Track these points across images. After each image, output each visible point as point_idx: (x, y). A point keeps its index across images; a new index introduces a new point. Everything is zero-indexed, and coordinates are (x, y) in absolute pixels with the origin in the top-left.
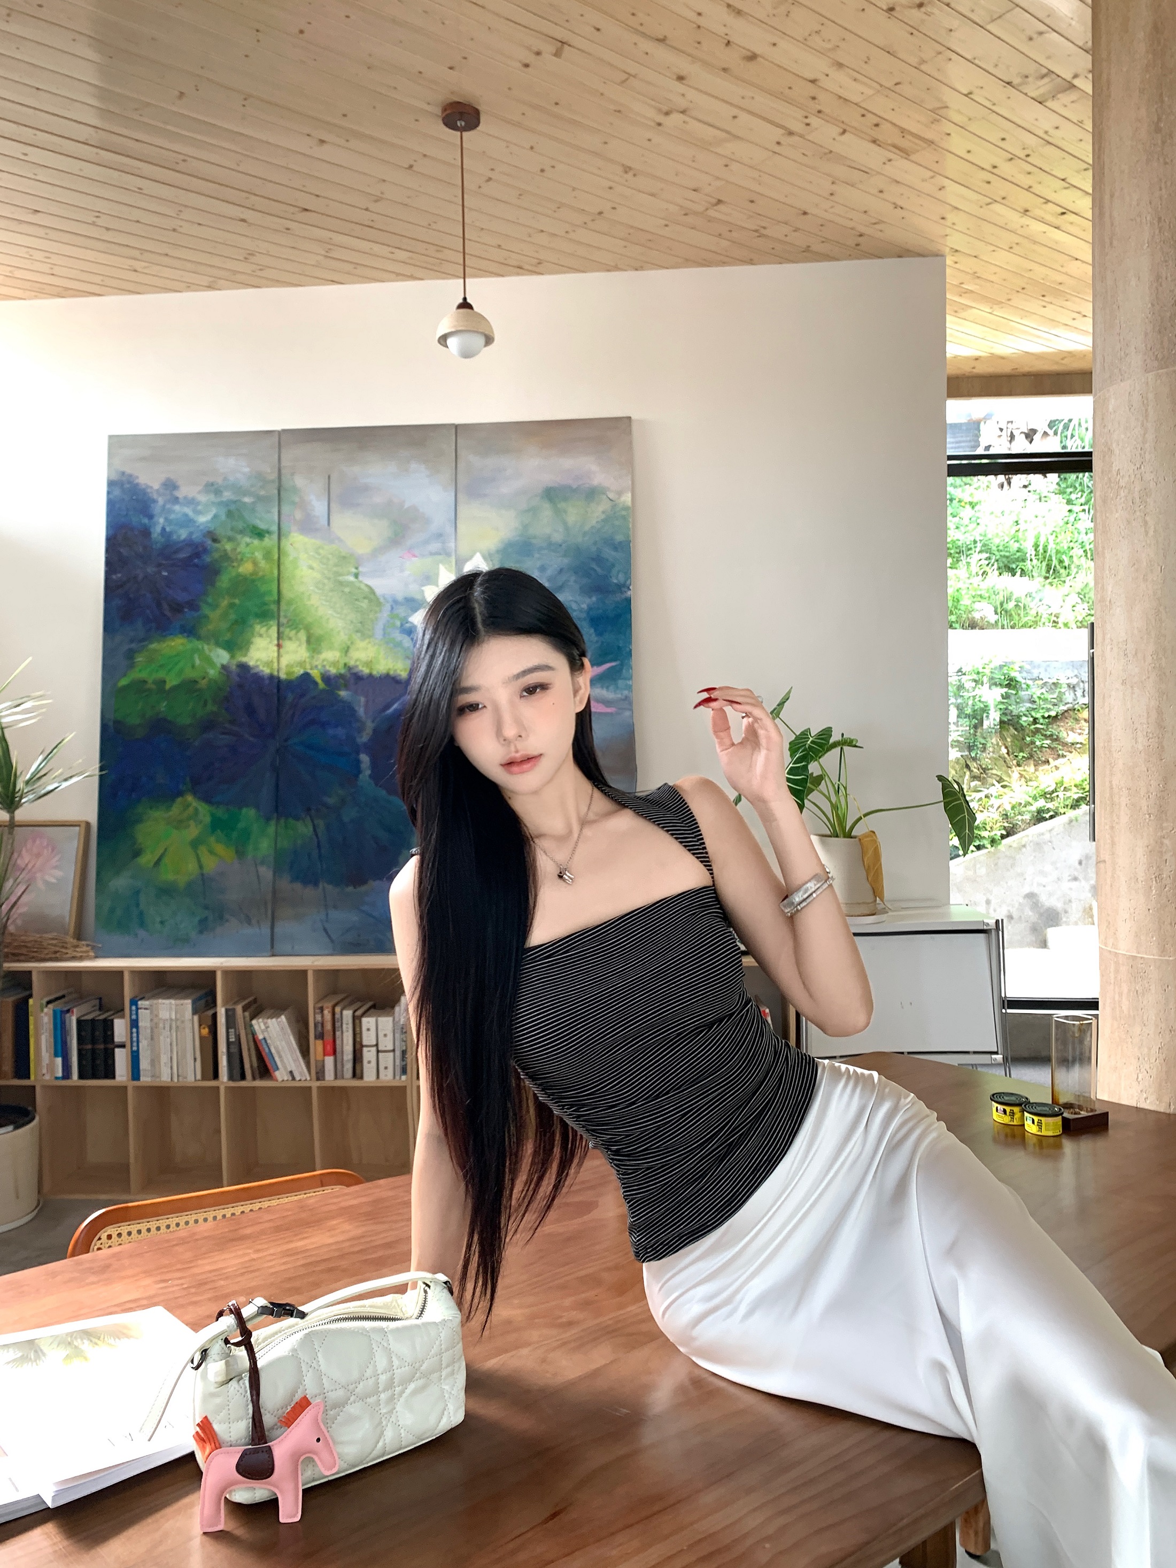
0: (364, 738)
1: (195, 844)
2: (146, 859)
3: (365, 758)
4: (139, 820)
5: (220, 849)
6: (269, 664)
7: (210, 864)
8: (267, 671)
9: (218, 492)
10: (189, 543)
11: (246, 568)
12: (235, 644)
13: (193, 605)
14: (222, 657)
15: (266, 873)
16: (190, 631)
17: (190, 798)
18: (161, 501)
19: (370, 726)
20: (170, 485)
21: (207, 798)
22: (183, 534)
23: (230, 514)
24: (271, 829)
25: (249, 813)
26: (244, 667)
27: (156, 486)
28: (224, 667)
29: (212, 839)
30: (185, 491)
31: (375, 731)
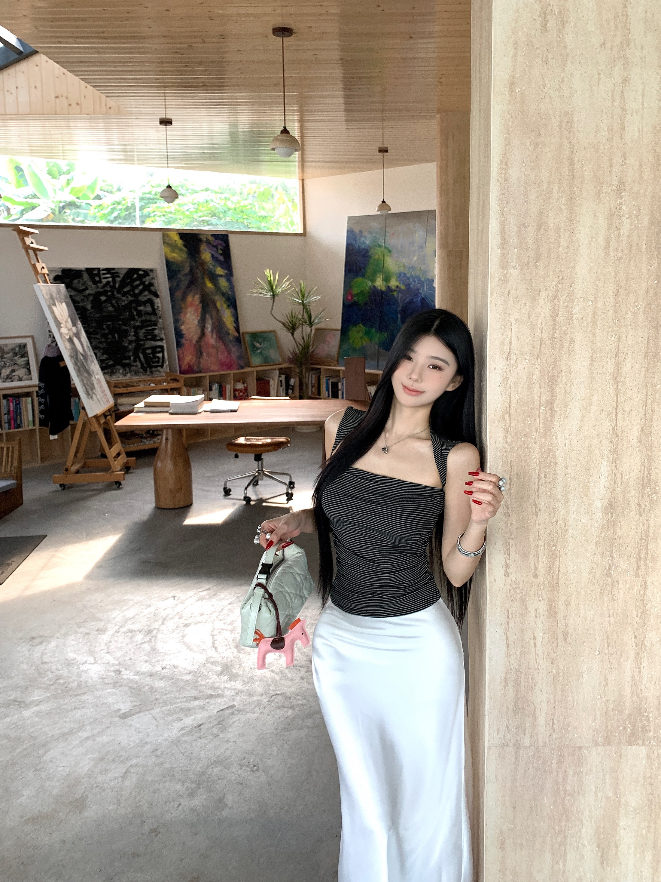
0: (399, 309)
1: (362, 338)
2: (351, 341)
3: (399, 315)
4: (350, 330)
5: (367, 339)
6: (380, 286)
7: (364, 343)
8: (379, 288)
9: (371, 234)
10: (364, 249)
11: (376, 257)
12: (373, 280)
13: (364, 268)
14: (370, 283)
15: (377, 346)
16: (363, 276)
17: (361, 325)
18: (358, 236)
19: (401, 305)
20: (361, 232)
21: (364, 325)
22: (363, 247)
23: (374, 240)
24: (378, 335)
25: (373, 330)
26: (374, 287)
27: (357, 232)
28: (370, 287)
29: (365, 337)
30: (364, 233)
31: (402, 307)
